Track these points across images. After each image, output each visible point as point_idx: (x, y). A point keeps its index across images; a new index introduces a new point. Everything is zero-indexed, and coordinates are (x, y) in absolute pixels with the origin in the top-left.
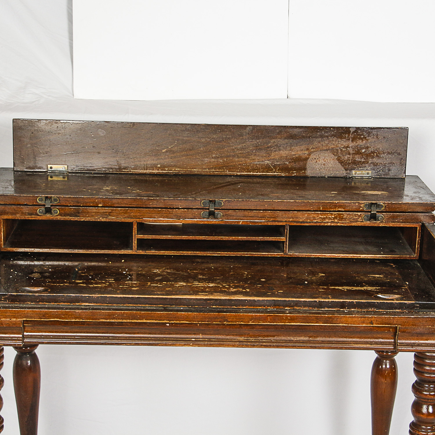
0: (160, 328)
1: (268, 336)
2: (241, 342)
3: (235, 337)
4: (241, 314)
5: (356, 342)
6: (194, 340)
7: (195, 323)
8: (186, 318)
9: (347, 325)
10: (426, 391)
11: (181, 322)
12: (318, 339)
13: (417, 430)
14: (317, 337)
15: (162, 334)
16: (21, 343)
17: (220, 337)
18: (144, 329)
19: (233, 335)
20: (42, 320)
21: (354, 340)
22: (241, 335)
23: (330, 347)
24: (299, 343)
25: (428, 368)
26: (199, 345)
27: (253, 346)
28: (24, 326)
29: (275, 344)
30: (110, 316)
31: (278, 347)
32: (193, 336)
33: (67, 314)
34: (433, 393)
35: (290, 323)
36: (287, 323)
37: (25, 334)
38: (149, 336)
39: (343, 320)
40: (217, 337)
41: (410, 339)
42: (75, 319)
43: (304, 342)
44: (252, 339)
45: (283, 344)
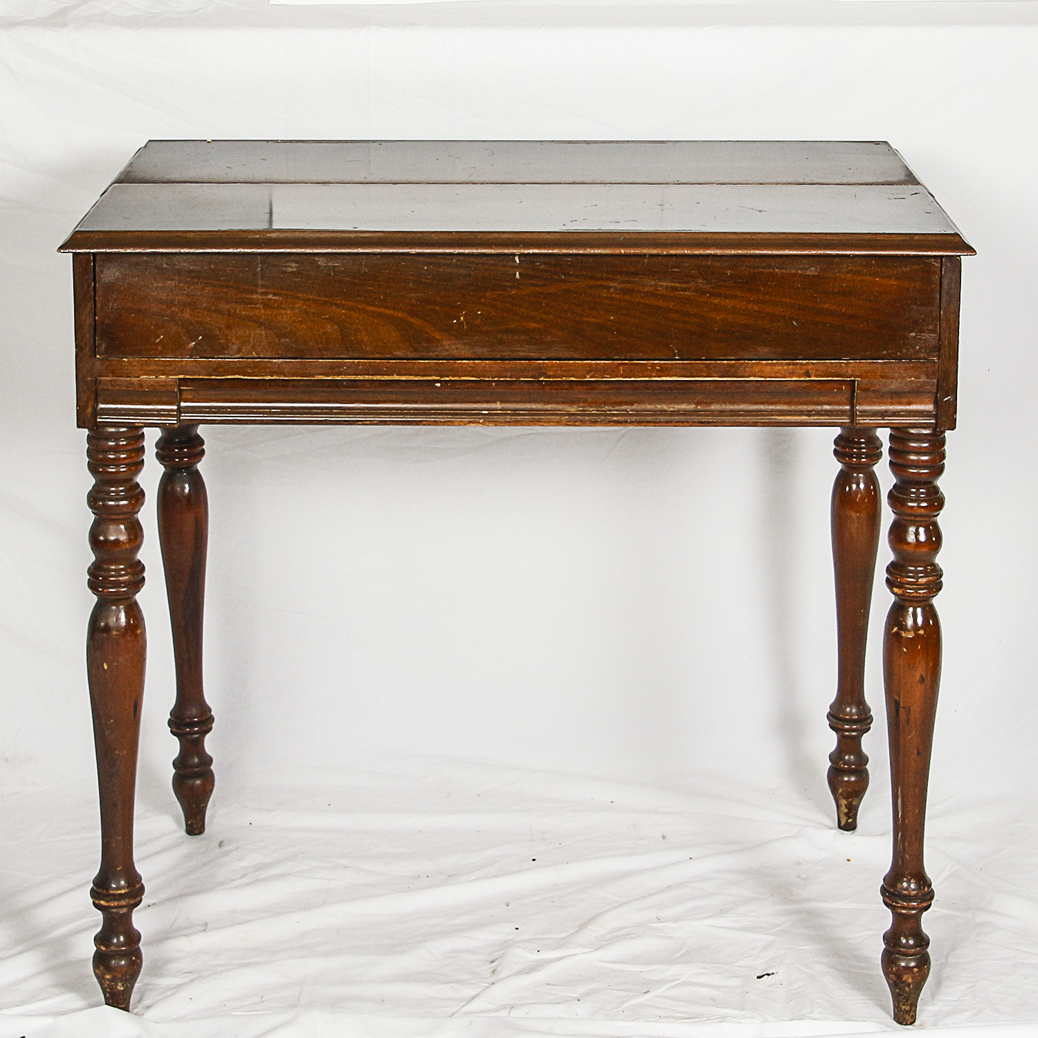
0: (422, 390)
1: (621, 403)
2: (573, 414)
3: (560, 407)
4: (571, 362)
5: (782, 413)
6: (486, 412)
7: (487, 379)
8: (471, 371)
9: (763, 379)
10: (912, 501)
11: (463, 378)
12: (713, 407)
13: (899, 575)
14: (711, 403)
15: (428, 402)
16: (175, 422)
17: (534, 406)
18: (396, 393)
19: (557, 403)
20: (212, 377)
21: (778, 407)
22: (572, 403)
23: (735, 422)
24: (677, 415)
25: (913, 457)
26: (496, 423)
27: (595, 423)
28: (181, 390)
29: (634, 419)
30: (332, 370)
31: (639, 423)
32: (485, 406)
33: (256, 365)
34: (924, 504)
35: (659, 377)
36: (655, 377)
37: (183, 404)
38: (406, 406)
39: (756, 369)
40: (528, 406)
41: (880, 403)
42: (272, 376)
43: (686, 413)
44: (593, 410)
45: (649, 418)
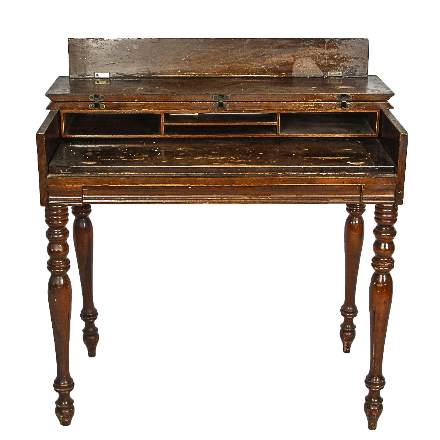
0: (184, 190)
1: (265, 195)
2: (246, 199)
3: (240, 196)
4: (245, 178)
5: (332, 198)
6: (210, 199)
7: (210, 185)
8: (204, 182)
9: (325, 185)
10: (384, 233)
11: (200, 185)
12: (304, 196)
13: (377, 262)
14: (303, 194)
15: (186, 195)
16: (81, 203)
17: (229, 196)
18: (172, 191)
19: (239, 195)
20: (96, 185)
21: (330, 196)
22: (245, 195)
23: (313, 202)
24: (289, 199)
25: (385, 216)
26: (214, 203)
27: (255, 203)
28: (83, 191)
29: (271, 201)
30: (147, 182)
31: (273, 203)
32: (209, 196)
33: (114, 180)
34: (388, 234)
35: (282, 184)
36: (280, 184)
37: (84, 196)
38: (176, 196)
39: (322, 181)
40: (227, 196)
41: (372, 194)
42: (121, 185)
43: (293, 198)
44: (254, 198)
45: (277, 201)
